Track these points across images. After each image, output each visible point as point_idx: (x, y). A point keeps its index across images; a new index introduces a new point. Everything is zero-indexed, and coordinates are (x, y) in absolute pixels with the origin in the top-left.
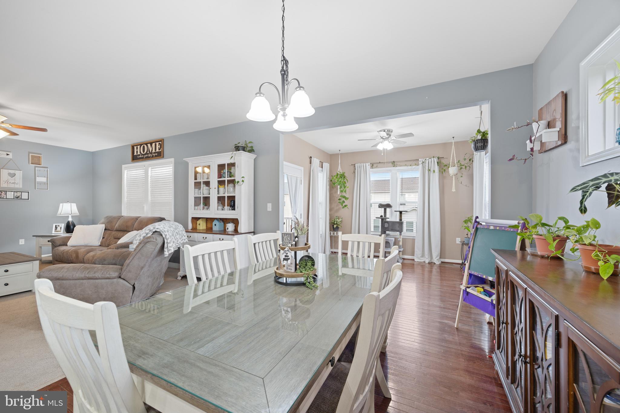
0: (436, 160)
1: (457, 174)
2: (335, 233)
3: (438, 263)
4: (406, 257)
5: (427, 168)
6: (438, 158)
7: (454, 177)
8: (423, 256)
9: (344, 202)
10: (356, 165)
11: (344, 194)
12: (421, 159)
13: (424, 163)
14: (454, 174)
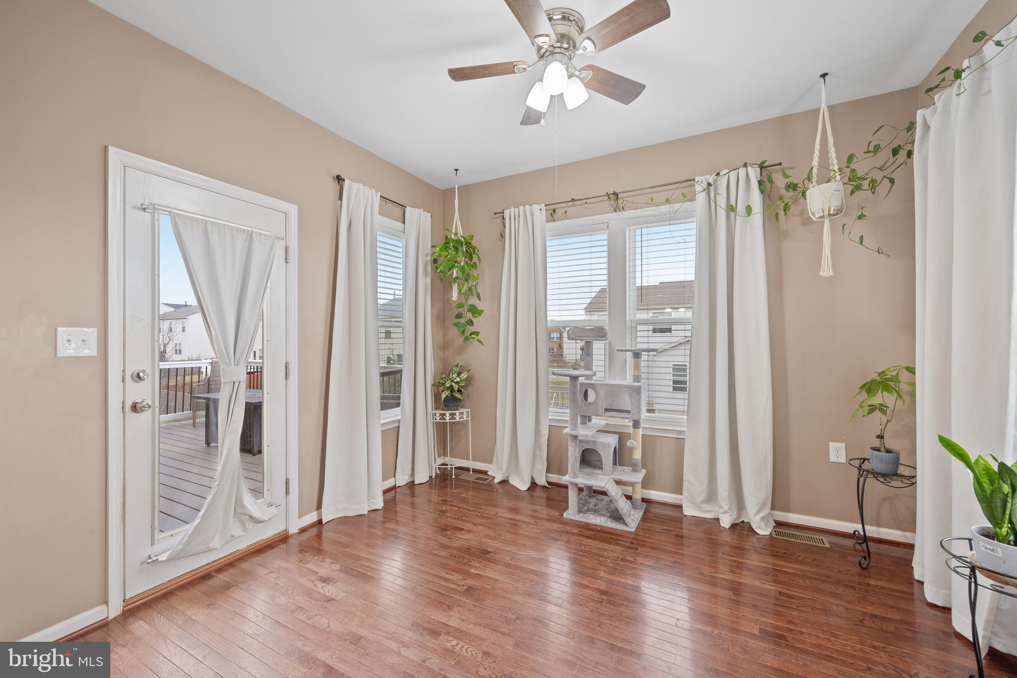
0: (754, 173)
1: (838, 212)
2: (448, 415)
3: (764, 530)
4: (655, 495)
5: (722, 202)
6: (762, 167)
7: (827, 222)
8: (711, 497)
9: (470, 323)
10: (506, 212)
11: (473, 301)
12: (703, 178)
13: (712, 189)
14: (829, 210)
